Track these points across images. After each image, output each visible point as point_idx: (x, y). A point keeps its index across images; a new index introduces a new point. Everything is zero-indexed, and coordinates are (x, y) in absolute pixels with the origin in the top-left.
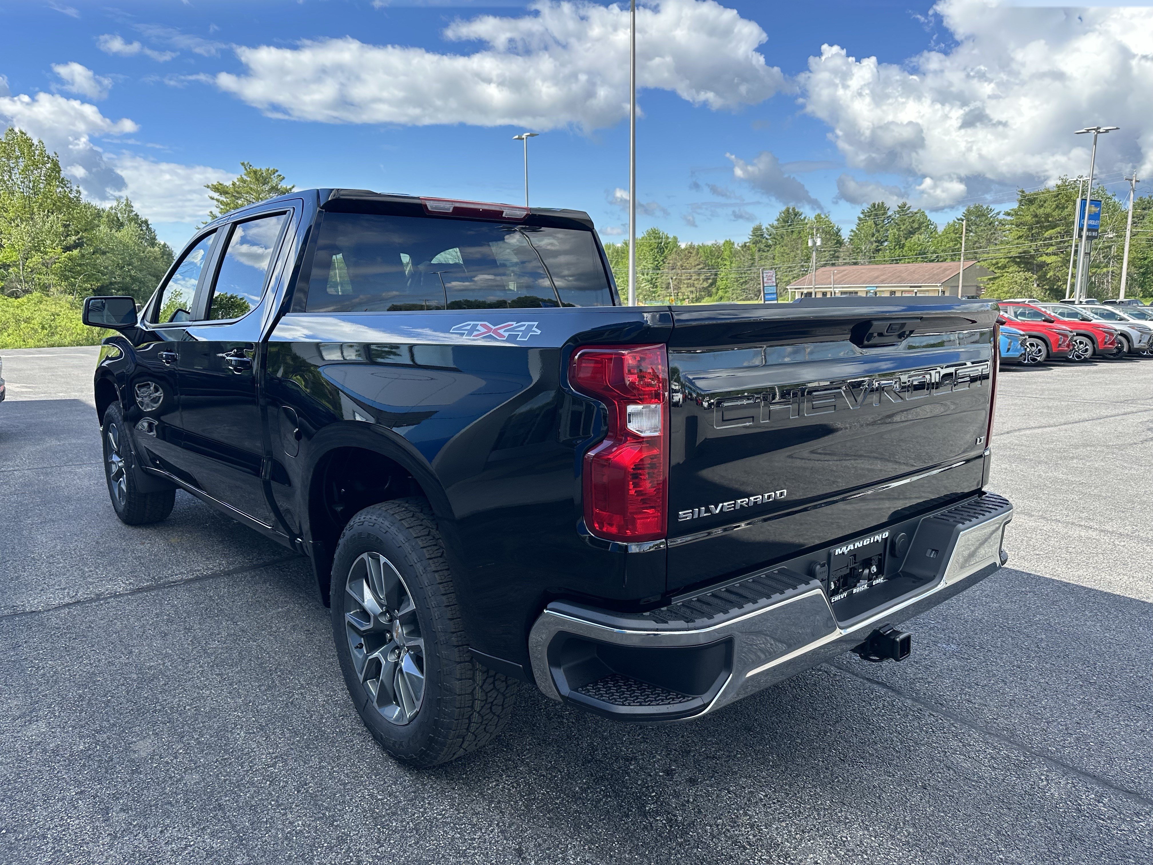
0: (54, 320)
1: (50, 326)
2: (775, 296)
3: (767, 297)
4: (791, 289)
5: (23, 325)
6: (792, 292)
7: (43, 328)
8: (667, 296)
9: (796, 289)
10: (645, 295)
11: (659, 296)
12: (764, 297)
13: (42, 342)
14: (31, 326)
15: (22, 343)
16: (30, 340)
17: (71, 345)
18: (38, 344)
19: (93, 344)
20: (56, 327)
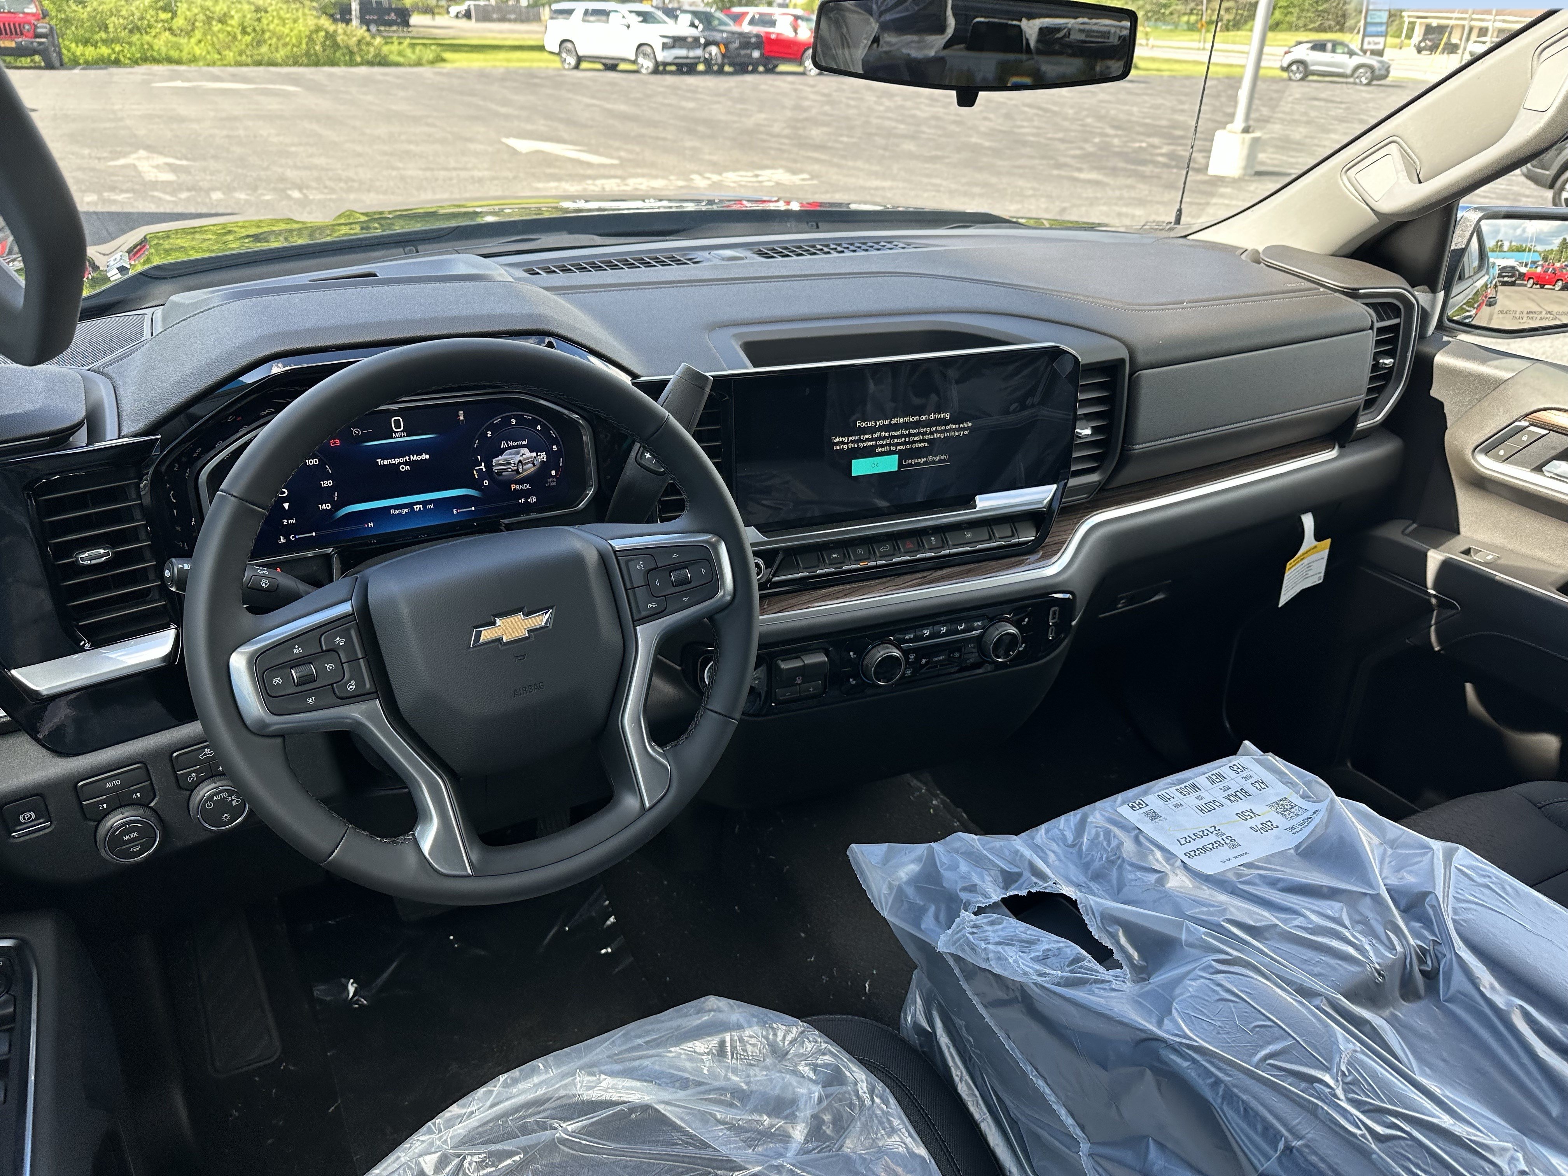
0: (259, 20)
1: (254, 30)
2: (1383, 28)
3: (1371, 29)
4: (1409, 17)
5: (216, 27)
6: (1410, 23)
7: (244, 32)
8: (1185, 14)
9: (1419, 17)
10: (1149, 11)
11: (1171, 14)
12: (1365, 29)
13: (244, 57)
14: (229, 29)
15: (217, 56)
16: (227, 52)
17: (285, 63)
18: (239, 58)
19: (317, 64)
20: (263, 31)
